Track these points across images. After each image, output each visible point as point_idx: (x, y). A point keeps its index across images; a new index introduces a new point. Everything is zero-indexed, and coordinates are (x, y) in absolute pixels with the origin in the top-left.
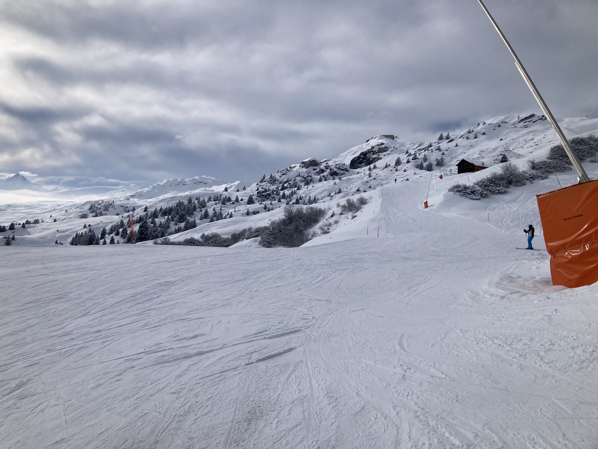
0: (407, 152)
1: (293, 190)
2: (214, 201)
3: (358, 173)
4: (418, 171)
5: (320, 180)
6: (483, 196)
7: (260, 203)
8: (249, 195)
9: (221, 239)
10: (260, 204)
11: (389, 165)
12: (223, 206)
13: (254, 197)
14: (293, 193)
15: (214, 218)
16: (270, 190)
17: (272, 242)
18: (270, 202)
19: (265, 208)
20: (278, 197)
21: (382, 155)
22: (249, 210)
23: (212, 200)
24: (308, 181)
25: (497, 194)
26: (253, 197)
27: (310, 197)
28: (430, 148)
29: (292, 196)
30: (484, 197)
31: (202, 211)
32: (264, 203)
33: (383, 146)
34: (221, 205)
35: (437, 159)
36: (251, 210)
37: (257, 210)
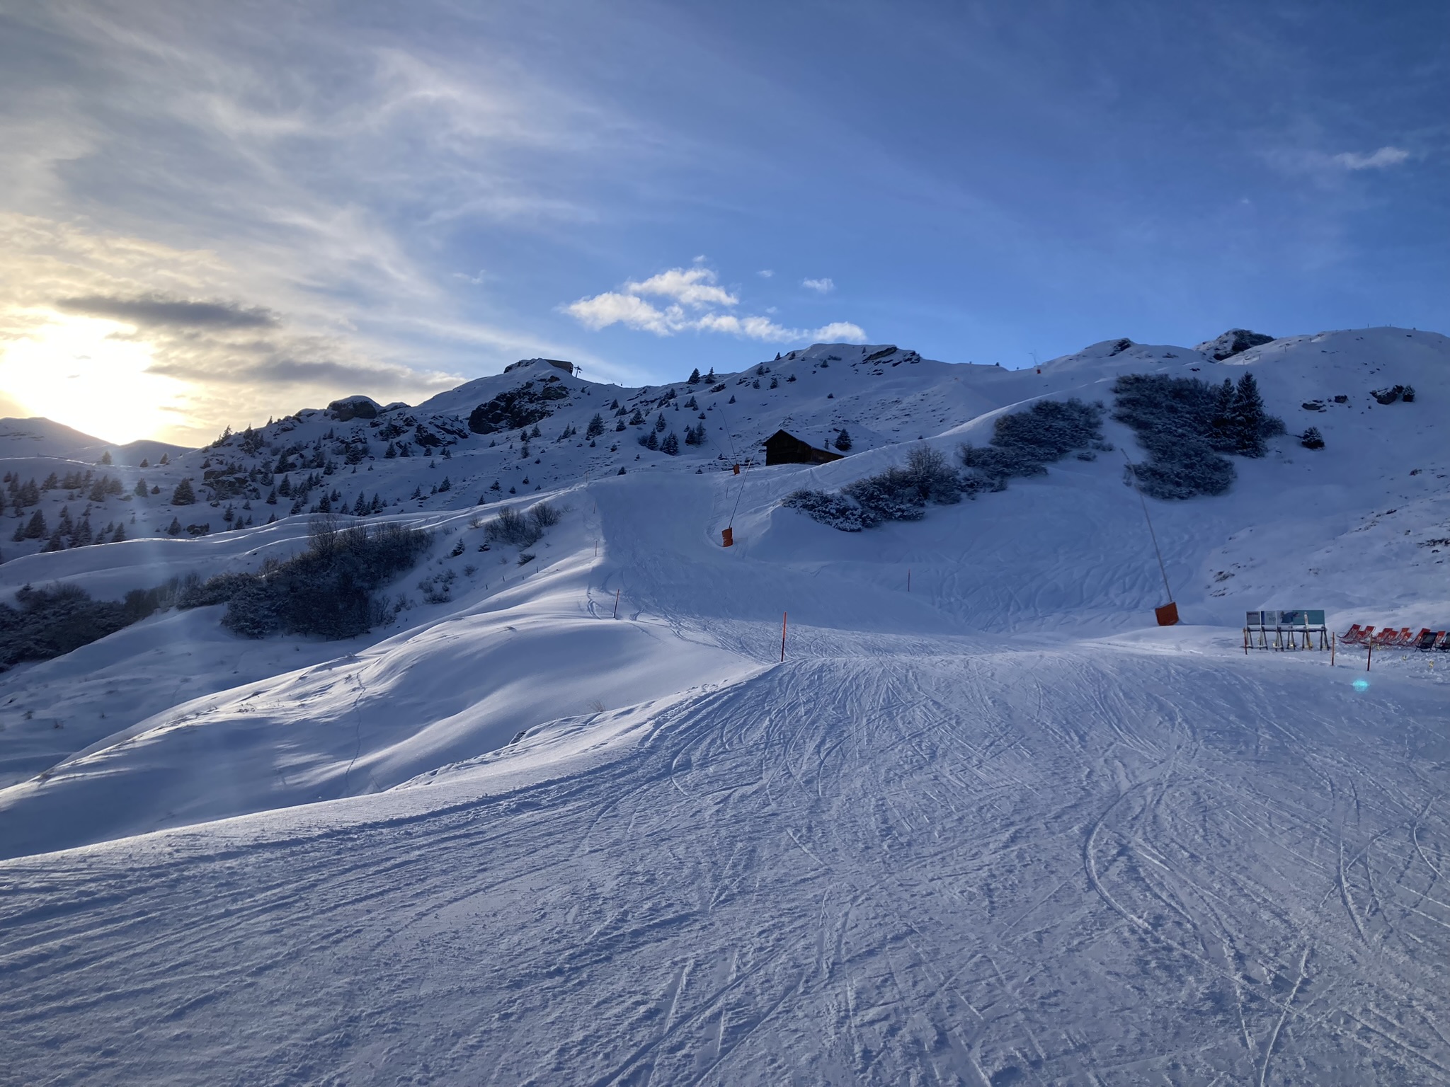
0: (615, 405)
1: (314, 475)
2: (66, 487)
3: (493, 445)
4: (644, 452)
5: (390, 454)
6: (867, 523)
7: (214, 502)
8: (181, 478)
9: (87, 606)
10: (214, 506)
11: (574, 433)
12: (95, 504)
13: (196, 486)
14: (313, 483)
15: (64, 539)
16: (245, 471)
17: (266, 623)
18: (245, 501)
19: (228, 518)
20: (270, 489)
21: (552, 405)
22: (178, 521)
23: (58, 485)
24: (355, 455)
25: (898, 519)
26: (192, 484)
27: (362, 497)
28: (672, 401)
29: (310, 488)
30: (868, 526)
31: (23, 514)
32: (226, 503)
33: (555, 384)
34: (89, 501)
35: (688, 428)
36: (184, 523)
37: (204, 524)
